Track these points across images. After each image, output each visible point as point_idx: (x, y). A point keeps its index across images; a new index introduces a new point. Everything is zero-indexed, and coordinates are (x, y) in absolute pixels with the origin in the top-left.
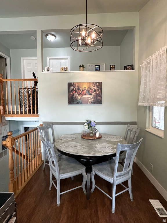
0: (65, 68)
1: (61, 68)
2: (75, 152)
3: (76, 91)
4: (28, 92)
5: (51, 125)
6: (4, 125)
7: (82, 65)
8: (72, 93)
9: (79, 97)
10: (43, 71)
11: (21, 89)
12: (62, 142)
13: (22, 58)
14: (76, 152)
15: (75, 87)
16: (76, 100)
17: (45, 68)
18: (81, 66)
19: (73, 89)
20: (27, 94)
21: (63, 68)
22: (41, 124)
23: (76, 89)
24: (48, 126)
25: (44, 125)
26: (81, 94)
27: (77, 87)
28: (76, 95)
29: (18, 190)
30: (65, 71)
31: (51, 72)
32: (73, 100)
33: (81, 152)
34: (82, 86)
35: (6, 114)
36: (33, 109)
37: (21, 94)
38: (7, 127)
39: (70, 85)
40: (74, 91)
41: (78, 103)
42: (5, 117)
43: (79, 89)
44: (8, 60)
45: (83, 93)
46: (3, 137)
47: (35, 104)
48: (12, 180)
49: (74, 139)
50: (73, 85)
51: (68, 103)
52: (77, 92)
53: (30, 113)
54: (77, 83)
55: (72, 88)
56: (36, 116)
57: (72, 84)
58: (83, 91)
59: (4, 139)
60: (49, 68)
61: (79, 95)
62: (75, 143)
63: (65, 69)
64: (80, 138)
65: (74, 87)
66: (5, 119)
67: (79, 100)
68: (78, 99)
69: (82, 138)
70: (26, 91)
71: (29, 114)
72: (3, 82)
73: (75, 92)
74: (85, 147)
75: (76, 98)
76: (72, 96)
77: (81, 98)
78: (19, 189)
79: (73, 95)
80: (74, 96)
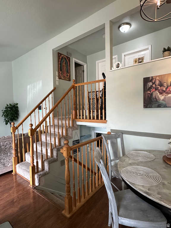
0: (139, 59)
1: (135, 60)
2: (144, 190)
3: (156, 89)
4: (96, 95)
5: (120, 135)
6: (75, 130)
7: (166, 48)
8: (150, 91)
9: (162, 97)
10: (112, 68)
11: (90, 92)
12: (130, 162)
13: (97, 62)
14: (147, 191)
15: (155, 82)
16: (157, 101)
17: (115, 64)
18: (165, 50)
19: (152, 86)
20: (95, 98)
21: (138, 59)
22: (109, 132)
23: (156, 85)
24: (116, 136)
25: (112, 133)
26: (164, 91)
27: (157, 82)
28: (156, 94)
29: (75, 206)
30: (140, 62)
31: (121, 68)
32: (152, 101)
33: (155, 193)
34: (167, 80)
35: (77, 119)
36: (101, 114)
37: (90, 98)
38: (78, 131)
39: (146, 80)
40: (154, 88)
41: (159, 106)
42: (76, 122)
43: (161, 85)
44: (85, 66)
45: (168, 90)
46: (74, 141)
47: (103, 108)
48: (67, 195)
49: (150, 160)
50: (151, 81)
51: (144, 105)
52: (159, 90)
53: (97, 118)
54: (159, 76)
55: (150, 84)
56: (104, 122)
57: (151, 78)
58: (169, 87)
59: (74, 143)
60: (119, 63)
61: (161, 93)
62: (149, 169)
63: (140, 61)
64: (161, 161)
65: (152, 83)
66: (76, 123)
67: (161, 101)
68: (160, 99)
69: (164, 161)
70: (94, 94)
71: (96, 120)
72: (75, 87)
73: (154, 90)
74: (166, 183)
75: (156, 98)
76: (150, 96)
77: (165, 98)
78: (77, 206)
79: (152, 94)
80: (154, 96)
